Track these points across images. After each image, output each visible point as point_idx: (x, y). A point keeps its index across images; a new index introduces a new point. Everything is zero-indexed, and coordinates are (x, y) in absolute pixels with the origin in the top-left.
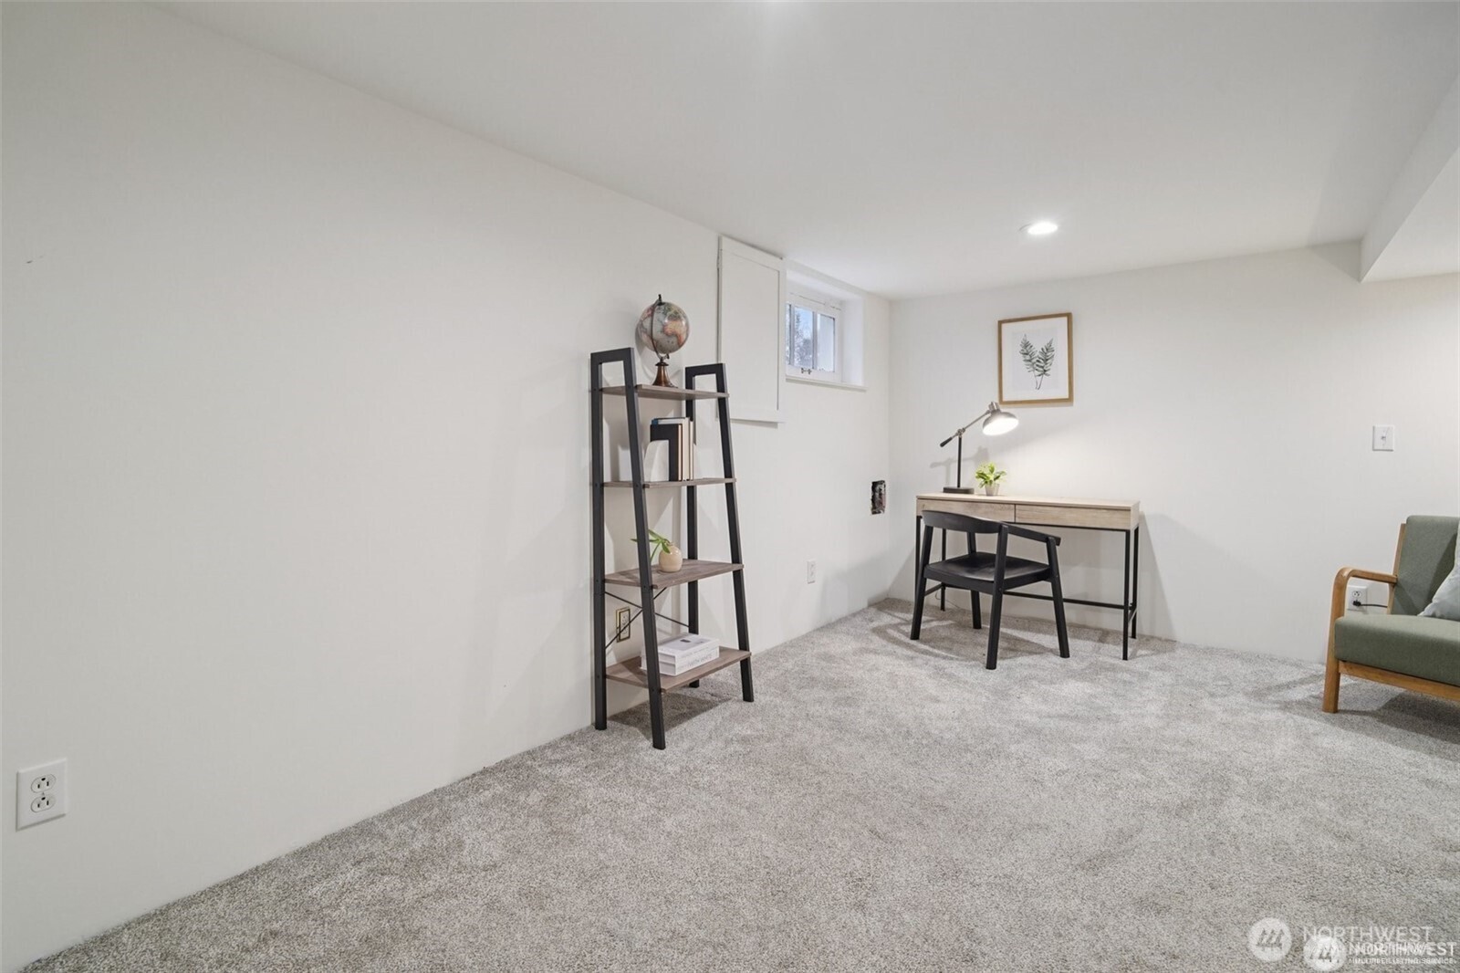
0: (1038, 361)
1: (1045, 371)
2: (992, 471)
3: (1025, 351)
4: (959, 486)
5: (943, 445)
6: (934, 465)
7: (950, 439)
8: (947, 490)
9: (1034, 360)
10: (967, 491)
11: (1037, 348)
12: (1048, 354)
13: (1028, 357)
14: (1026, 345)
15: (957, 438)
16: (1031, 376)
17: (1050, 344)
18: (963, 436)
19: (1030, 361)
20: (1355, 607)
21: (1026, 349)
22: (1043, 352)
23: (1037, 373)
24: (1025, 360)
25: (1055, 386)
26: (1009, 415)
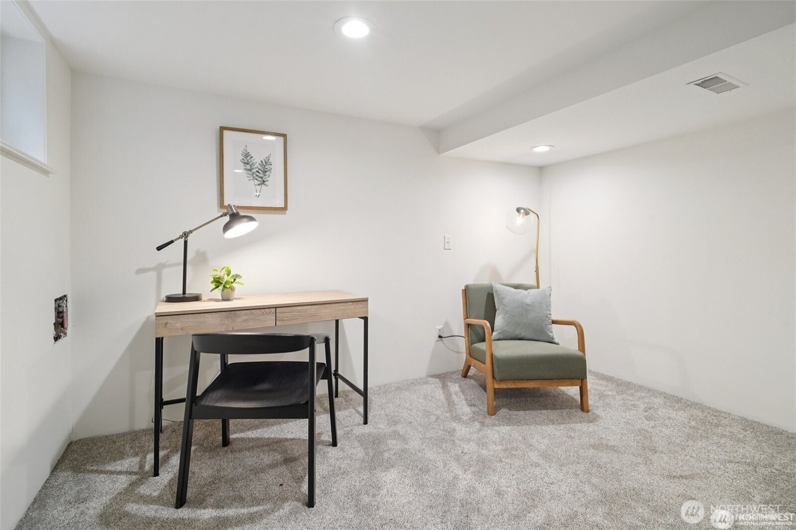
0: (257, 171)
1: (264, 181)
2: (229, 274)
3: (246, 161)
4: (184, 292)
5: (159, 248)
6: (140, 271)
7: (172, 242)
8: (170, 299)
9: (254, 171)
10: (196, 298)
11: (257, 159)
12: (267, 167)
13: (248, 167)
14: (247, 155)
15: (182, 241)
16: (252, 184)
17: (268, 158)
18: (189, 239)
19: (250, 170)
20: (439, 339)
21: (247, 159)
22: (262, 164)
23: (257, 182)
24: (245, 169)
25: (272, 196)
26: (251, 219)
